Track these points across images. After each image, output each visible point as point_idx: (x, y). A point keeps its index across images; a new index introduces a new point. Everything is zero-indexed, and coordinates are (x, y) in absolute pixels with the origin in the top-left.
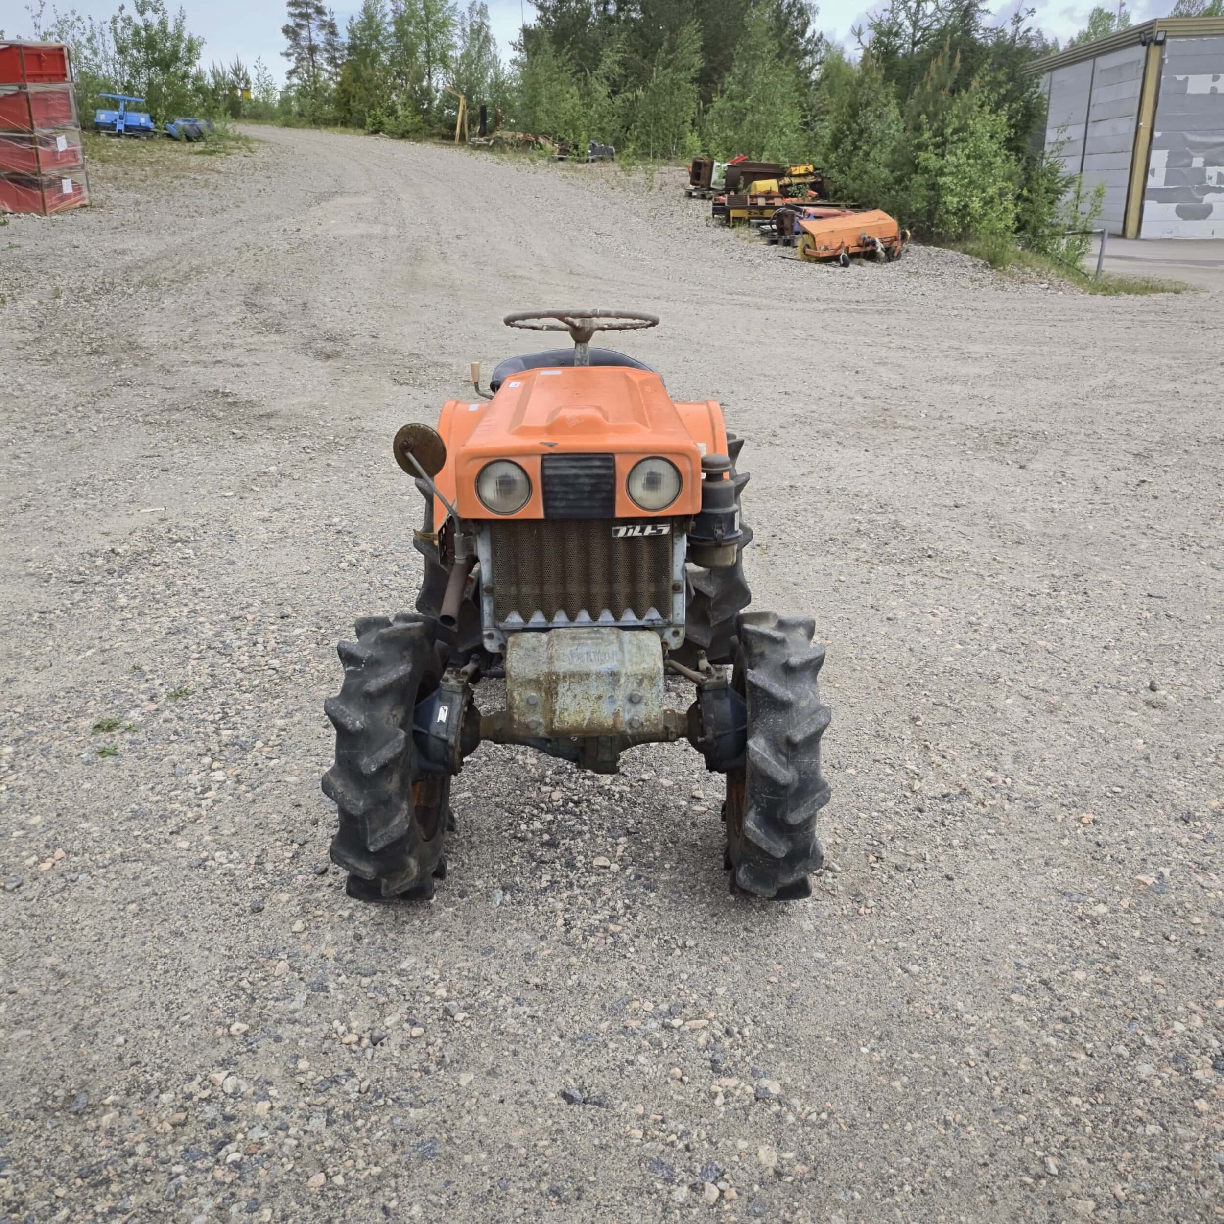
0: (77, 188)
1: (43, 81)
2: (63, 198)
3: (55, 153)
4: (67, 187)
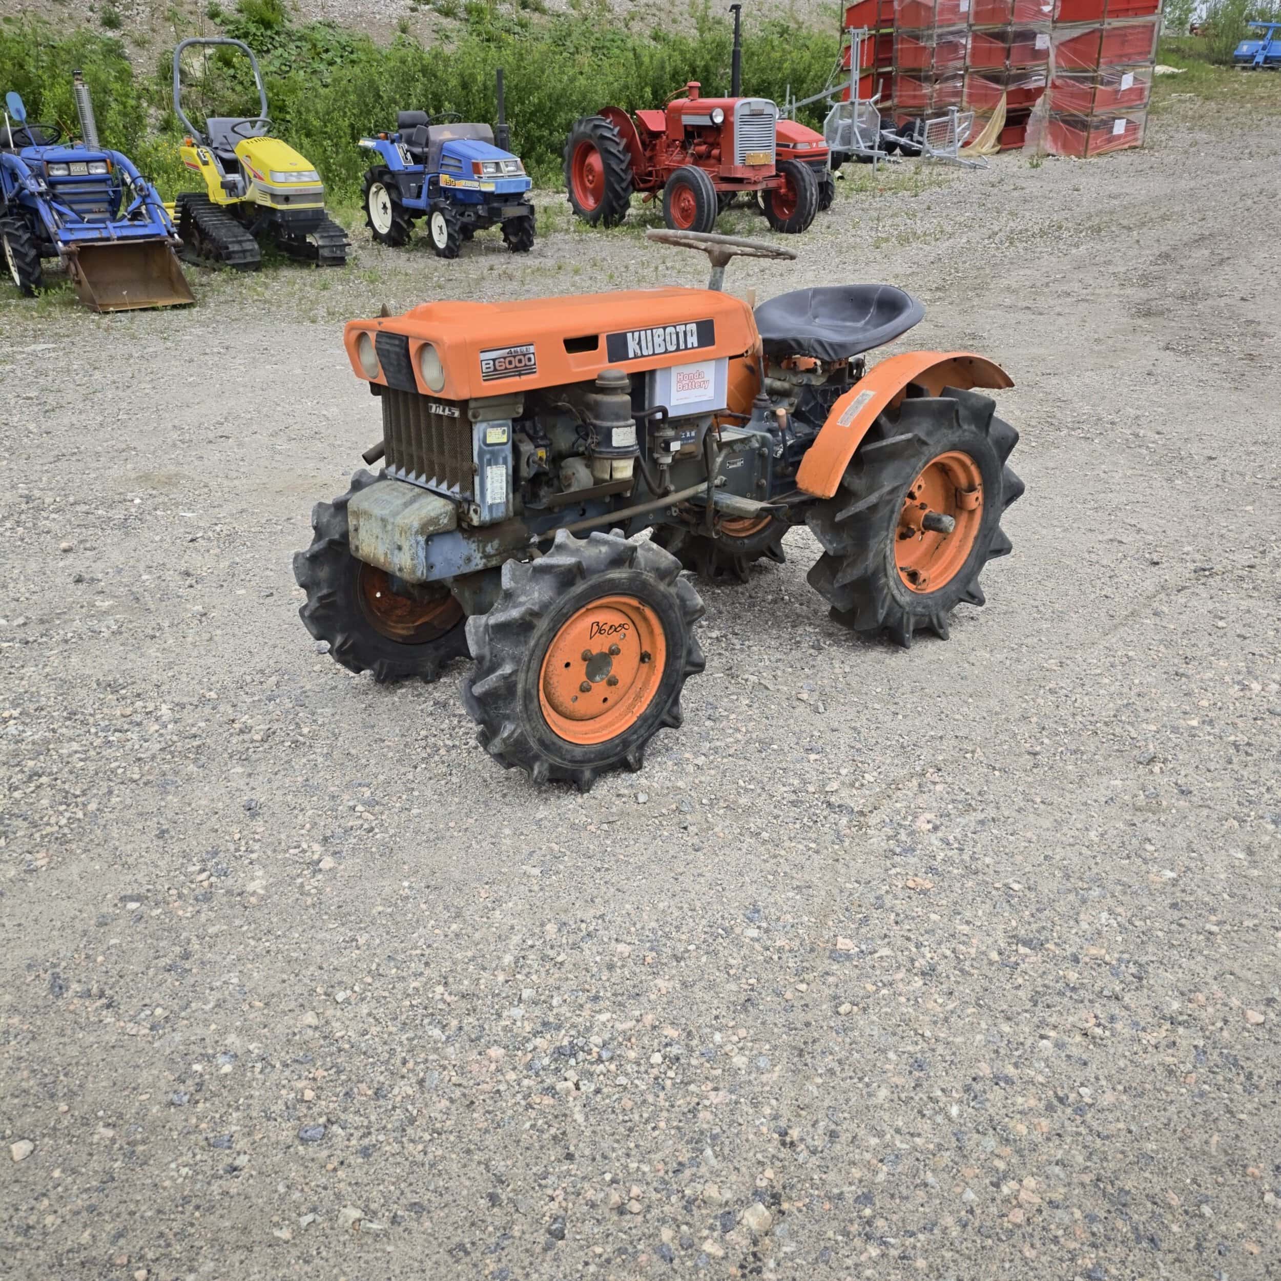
0: (1132, 127)
1: (1127, 16)
2: (1111, 139)
3: (1117, 92)
4: (1119, 127)
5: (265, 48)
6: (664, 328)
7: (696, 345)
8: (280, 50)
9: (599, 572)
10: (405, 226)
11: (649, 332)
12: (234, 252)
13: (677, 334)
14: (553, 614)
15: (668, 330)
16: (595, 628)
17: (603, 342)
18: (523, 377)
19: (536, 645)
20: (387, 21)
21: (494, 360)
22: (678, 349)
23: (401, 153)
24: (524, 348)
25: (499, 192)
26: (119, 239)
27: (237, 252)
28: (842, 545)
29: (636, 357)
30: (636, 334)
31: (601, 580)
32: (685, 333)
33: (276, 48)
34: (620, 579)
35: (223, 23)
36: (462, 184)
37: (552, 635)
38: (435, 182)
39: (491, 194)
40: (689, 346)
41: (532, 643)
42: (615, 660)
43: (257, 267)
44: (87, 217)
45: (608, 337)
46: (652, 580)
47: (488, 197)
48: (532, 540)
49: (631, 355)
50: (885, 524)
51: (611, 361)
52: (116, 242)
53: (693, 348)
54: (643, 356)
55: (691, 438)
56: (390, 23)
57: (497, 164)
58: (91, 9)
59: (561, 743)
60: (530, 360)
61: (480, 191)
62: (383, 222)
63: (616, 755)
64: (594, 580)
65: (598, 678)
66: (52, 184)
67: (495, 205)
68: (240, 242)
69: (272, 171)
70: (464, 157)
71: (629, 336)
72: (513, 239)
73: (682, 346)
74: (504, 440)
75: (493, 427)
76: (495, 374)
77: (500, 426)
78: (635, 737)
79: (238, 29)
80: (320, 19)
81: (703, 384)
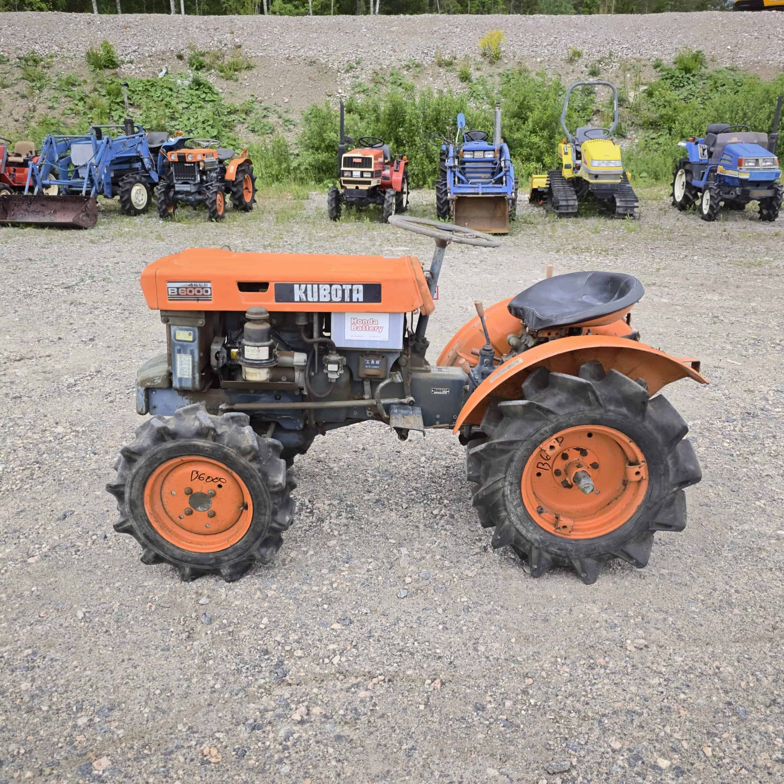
5: (682, 85)
6: (331, 285)
7: (361, 299)
8: (692, 85)
9: (186, 438)
10: (691, 198)
11: (315, 286)
12: (561, 206)
13: (343, 291)
14: (149, 456)
15: (334, 287)
16: (195, 475)
17: (271, 287)
18: (200, 302)
19: (137, 473)
20: (776, 65)
21: (178, 288)
22: (343, 300)
23: (700, 150)
24: (203, 284)
25: (752, 179)
26: (483, 194)
27: (564, 206)
28: (477, 474)
29: (301, 301)
30: (303, 287)
31: (187, 443)
32: (351, 291)
33: (689, 84)
34: (204, 447)
35: (662, 70)
36: (730, 173)
37: (150, 470)
38: (713, 170)
39: (746, 180)
40: (355, 299)
41: (134, 471)
42: (213, 500)
43: (576, 215)
44: (471, 181)
45: (276, 285)
46: (233, 454)
47: (743, 182)
48: (220, 407)
49: (297, 299)
50: (504, 468)
51: (277, 301)
52: (480, 196)
53: (358, 302)
54: (307, 301)
55: (375, 365)
56: (778, 67)
57: (757, 160)
58: (586, 67)
59: (164, 543)
60: (207, 291)
61: (738, 178)
62: (679, 194)
63: (209, 565)
64: (181, 442)
65: (199, 508)
66: (463, 163)
67: (748, 188)
68: (567, 200)
69: (592, 160)
70: (734, 154)
71: (296, 287)
72: (765, 212)
73: (347, 299)
74: (191, 339)
75: (181, 330)
76: (178, 296)
77: (187, 330)
78: (226, 558)
79: (668, 74)
80: (728, 65)
81: (379, 329)
